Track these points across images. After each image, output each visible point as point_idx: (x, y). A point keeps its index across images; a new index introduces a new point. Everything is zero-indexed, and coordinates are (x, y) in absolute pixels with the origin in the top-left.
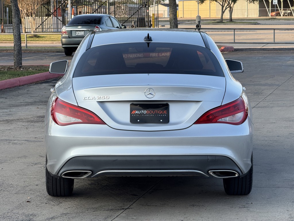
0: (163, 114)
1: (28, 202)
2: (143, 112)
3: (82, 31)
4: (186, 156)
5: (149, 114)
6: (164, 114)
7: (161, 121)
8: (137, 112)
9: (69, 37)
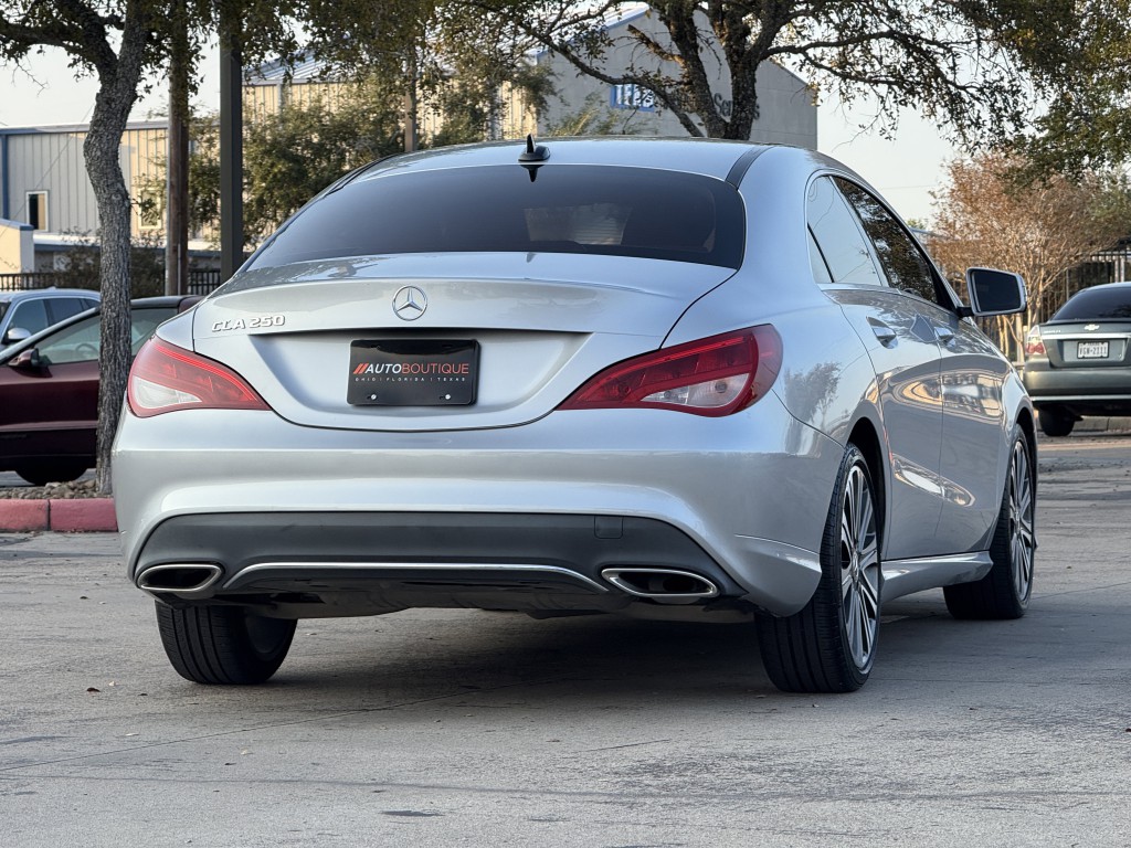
0: (454, 376)
1: (91, 690)
2: (391, 368)
3: (1103, 341)
4: (519, 516)
5: (410, 375)
6: (460, 376)
7: (448, 397)
8: (371, 369)
9: (1052, 366)
